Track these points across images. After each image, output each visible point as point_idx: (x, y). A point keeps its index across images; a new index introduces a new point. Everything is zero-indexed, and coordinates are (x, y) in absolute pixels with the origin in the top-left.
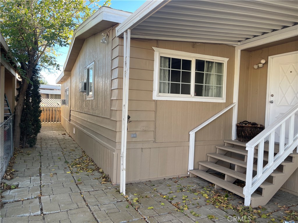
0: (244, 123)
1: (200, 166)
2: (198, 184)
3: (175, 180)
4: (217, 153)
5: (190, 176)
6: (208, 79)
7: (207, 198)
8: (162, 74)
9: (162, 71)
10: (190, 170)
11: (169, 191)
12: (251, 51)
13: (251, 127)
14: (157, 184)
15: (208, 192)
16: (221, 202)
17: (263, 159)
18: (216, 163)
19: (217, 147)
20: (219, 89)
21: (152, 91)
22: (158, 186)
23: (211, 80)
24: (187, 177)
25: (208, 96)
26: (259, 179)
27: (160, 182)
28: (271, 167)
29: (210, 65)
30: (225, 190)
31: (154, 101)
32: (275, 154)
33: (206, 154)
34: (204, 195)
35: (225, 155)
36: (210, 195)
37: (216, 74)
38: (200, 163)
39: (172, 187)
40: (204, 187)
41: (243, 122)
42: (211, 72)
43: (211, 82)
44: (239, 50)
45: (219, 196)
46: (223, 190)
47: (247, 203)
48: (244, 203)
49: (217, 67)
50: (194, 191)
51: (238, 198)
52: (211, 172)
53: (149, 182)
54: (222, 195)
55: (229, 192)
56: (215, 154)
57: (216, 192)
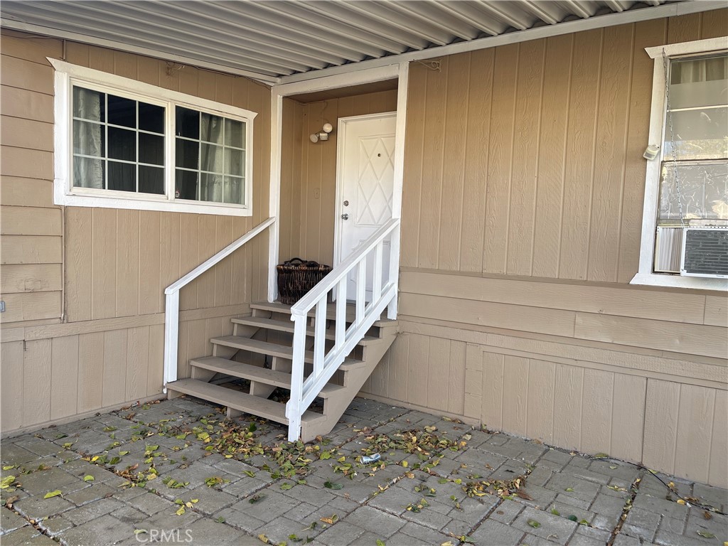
0: (293, 262)
1: (193, 369)
2: (188, 413)
3: (127, 413)
4: (235, 334)
5: (169, 398)
6: (209, 158)
7: (208, 440)
8: (81, 134)
9: (82, 127)
10: (168, 383)
11: (110, 443)
12: (304, 103)
13: (306, 270)
14: (75, 431)
15: (211, 427)
16: (239, 444)
17: (326, 336)
18: (233, 359)
19: (233, 321)
20: (237, 184)
21: (52, 181)
22: (77, 436)
23: (217, 160)
24: (161, 400)
25: (210, 199)
26: (317, 381)
27: (83, 425)
28: (339, 352)
29: (214, 125)
30: (251, 415)
31: (59, 207)
32: (348, 325)
33: (210, 340)
34: (200, 436)
35: (253, 337)
36: (214, 433)
37: (228, 147)
38: (193, 363)
39: (118, 431)
40: (202, 418)
41: (291, 262)
42: (216, 142)
43: (217, 166)
44: (279, 96)
45: (234, 431)
46: (247, 416)
47: (293, 436)
48: (287, 436)
49: (229, 132)
50: (177, 431)
51: (276, 428)
52: (220, 382)
53: (52, 430)
54: (243, 429)
55: (259, 418)
56: (229, 337)
57: (230, 424)
